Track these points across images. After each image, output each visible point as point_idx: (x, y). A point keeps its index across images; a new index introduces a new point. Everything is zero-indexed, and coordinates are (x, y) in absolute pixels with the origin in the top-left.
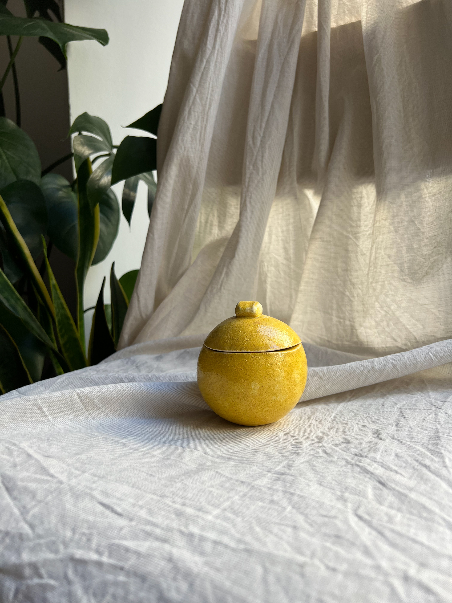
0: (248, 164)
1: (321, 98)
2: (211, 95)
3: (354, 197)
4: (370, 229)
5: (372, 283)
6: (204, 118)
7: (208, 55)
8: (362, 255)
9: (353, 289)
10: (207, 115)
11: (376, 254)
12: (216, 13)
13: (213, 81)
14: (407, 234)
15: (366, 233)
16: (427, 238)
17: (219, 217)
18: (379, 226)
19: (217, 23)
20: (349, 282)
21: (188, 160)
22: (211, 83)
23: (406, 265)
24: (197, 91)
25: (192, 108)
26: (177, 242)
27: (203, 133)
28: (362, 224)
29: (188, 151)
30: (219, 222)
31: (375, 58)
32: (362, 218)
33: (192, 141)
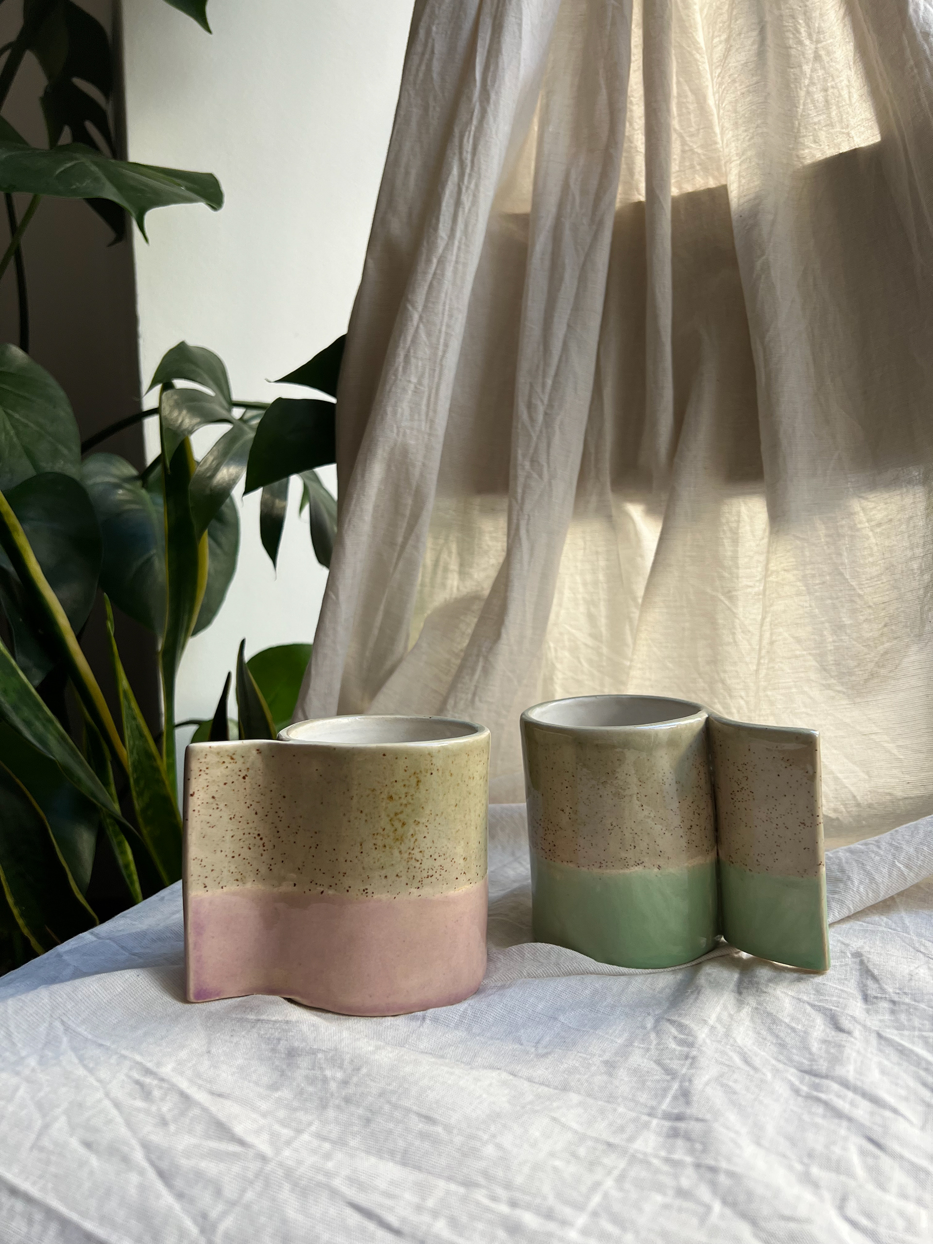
0: (520, 457)
1: (657, 332)
2: (448, 326)
3: (724, 521)
4: (757, 584)
5: (765, 689)
6: (434, 370)
7: (440, 250)
8: (743, 632)
9: (728, 697)
10: (441, 365)
11: (771, 634)
12: (455, 171)
13: (451, 300)
14: (831, 598)
15: (749, 590)
16: (870, 607)
17: (460, 554)
18: (777, 582)
19: (456, 189)
20: (720, 685)
21: (405, 452)
22: (448, 302)
23: (830, 658)
24: (421, 318)
25: (412, 351)
26: (382, 607)
27: (432, 399)
28: (741, 572)
29: (404, 435)
30: (462, 565)
31: (759, 264)
32: (742, 561)
33: (412, 416)
